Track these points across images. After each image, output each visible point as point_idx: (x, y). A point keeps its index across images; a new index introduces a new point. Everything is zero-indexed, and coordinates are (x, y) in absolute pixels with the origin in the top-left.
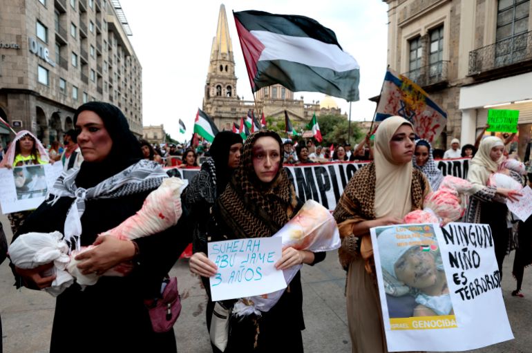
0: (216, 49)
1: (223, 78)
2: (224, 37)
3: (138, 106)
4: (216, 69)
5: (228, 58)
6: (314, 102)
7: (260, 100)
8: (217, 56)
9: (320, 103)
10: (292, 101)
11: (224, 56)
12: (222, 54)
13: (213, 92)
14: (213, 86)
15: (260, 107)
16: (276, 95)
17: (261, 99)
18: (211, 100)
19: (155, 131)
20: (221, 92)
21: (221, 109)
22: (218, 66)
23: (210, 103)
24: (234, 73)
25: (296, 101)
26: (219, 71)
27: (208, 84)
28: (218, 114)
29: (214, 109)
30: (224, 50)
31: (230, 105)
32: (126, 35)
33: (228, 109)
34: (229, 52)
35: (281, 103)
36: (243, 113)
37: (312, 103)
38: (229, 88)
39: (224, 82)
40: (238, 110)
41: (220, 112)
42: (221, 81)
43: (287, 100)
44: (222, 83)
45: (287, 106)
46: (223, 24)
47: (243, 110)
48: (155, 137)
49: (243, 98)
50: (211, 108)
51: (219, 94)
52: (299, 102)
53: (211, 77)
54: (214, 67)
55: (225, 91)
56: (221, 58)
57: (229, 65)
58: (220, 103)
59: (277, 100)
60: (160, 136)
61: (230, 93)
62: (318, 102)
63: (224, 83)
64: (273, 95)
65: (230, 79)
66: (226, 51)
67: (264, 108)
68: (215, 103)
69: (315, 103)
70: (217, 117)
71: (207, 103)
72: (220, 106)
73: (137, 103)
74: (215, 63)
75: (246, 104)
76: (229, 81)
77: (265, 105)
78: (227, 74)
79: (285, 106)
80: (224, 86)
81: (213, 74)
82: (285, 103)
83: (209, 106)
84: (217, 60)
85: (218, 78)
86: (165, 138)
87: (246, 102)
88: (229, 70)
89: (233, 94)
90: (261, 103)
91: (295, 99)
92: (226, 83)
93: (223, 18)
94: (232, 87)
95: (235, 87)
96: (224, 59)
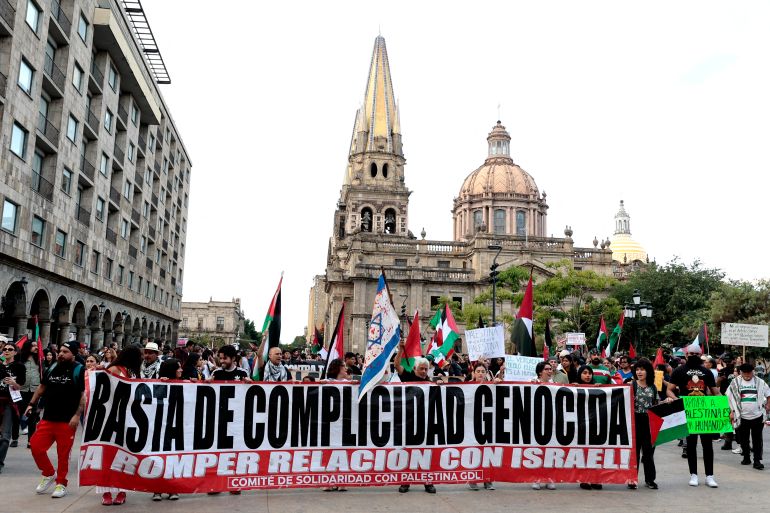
0: (361, 127)
1: (377, 190)
2: (382, 102)
3: (171, 249)
4: (361, 171)
5: (388, 148)
6: (596, 243)
7: (464, 240)
8: (366, 145)
9: (611, 248)
10: (544, 240)
11: (382, 143)
12: (376, 139)
13: (354, 222)
14: (354, 210)
15: (467, 256)
16: (504, 228)
17: (468, 237)
18: (347, 241)
19: (220, 313)
20: (370, 223)
21: (370, 260)
22: (367, 166)
23: (345, 248)
24: (402, 180)
25: (552, 241)
26: (367, 175)
27: (342, 208)
28: (364, 272)
29: (354, 260)
30: (381, 130)
31: (393, 252)
32: (155, 84)
33: (389, 261)
34: (392, 134)
35: (517, 246)
36: (424, 270)
37: (593, 247)
38: (390, 213)
39: (380, 200)
40: (411, 262)
41: (368, 268)
42: (371, 197)
43: (531, 239)
44: (374, 203)
45: (532, 253)
46: (381, 77)
47: (424, 263)
48: (220, 328)
49: (424, 235)
50: (347, 260)
51: (367, 226)
52: (562, 242)
53: (350, 190)
54: (358, 167)
55: (379, 222)
56: (374, 149)
57: (391, 164)
58: (370, 246)
59: (508, 238)
60: (229, 324)
61: (392, 226)
62: (608, 243)
63: (379, 202)
64: (496, 227)
65: (394, 194)
66: (386, 134)
67: (474, 258)
68: (358, 245)
69: (599, 247)
70: (360, 279)
71: (339, 249)
72: (369, 254)
73: (170, 240)
74: (359, 158)
75: (431, 248)
76: (389, 198)
77: (478, 250)
78: (386, 183)
79: (527, 252)
80: (379, 208)
81: (355, 183)
82: (527, 244)
83: (342, 254)
84: (363, 153)
85: (365, 191)
86: (242, 330)
87: (430, 243)
88: (390, 174)
89: (398, 227)
90: (466, 245)
91: (549, 235)
92: (384, 203)
93: (380, 64)
94: (397, 210)
95: (405, 212)
96: (380, 151)
